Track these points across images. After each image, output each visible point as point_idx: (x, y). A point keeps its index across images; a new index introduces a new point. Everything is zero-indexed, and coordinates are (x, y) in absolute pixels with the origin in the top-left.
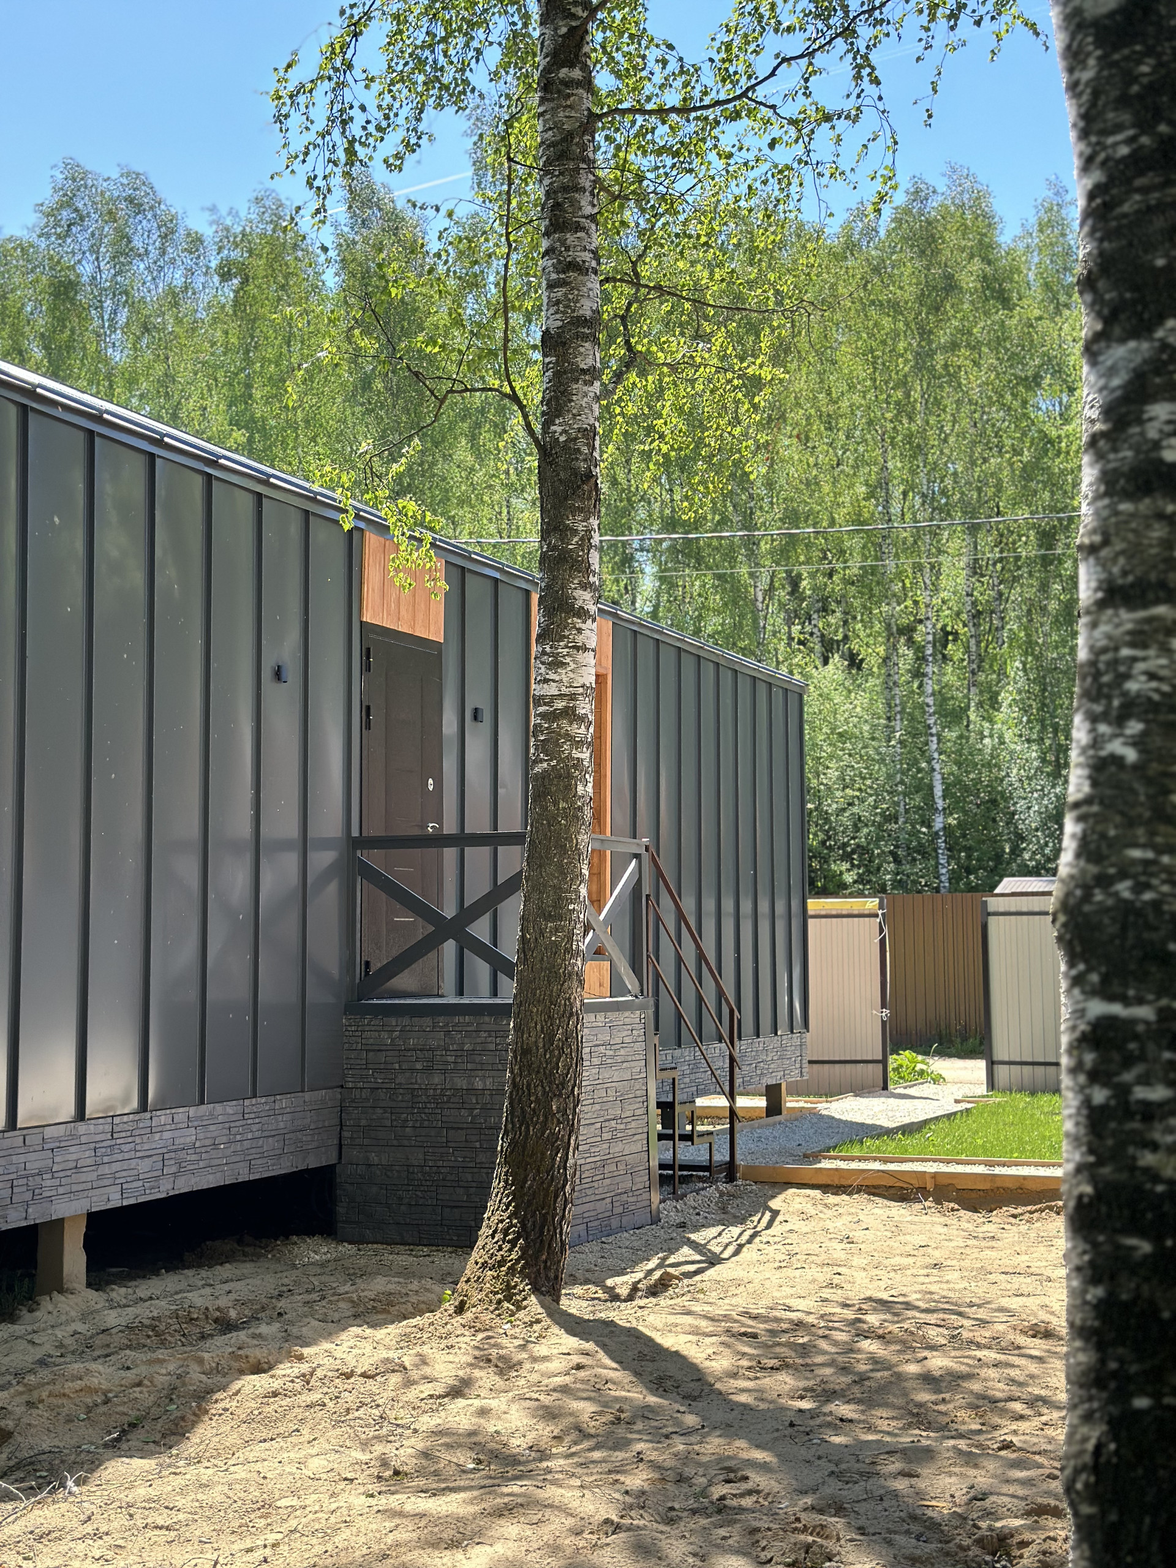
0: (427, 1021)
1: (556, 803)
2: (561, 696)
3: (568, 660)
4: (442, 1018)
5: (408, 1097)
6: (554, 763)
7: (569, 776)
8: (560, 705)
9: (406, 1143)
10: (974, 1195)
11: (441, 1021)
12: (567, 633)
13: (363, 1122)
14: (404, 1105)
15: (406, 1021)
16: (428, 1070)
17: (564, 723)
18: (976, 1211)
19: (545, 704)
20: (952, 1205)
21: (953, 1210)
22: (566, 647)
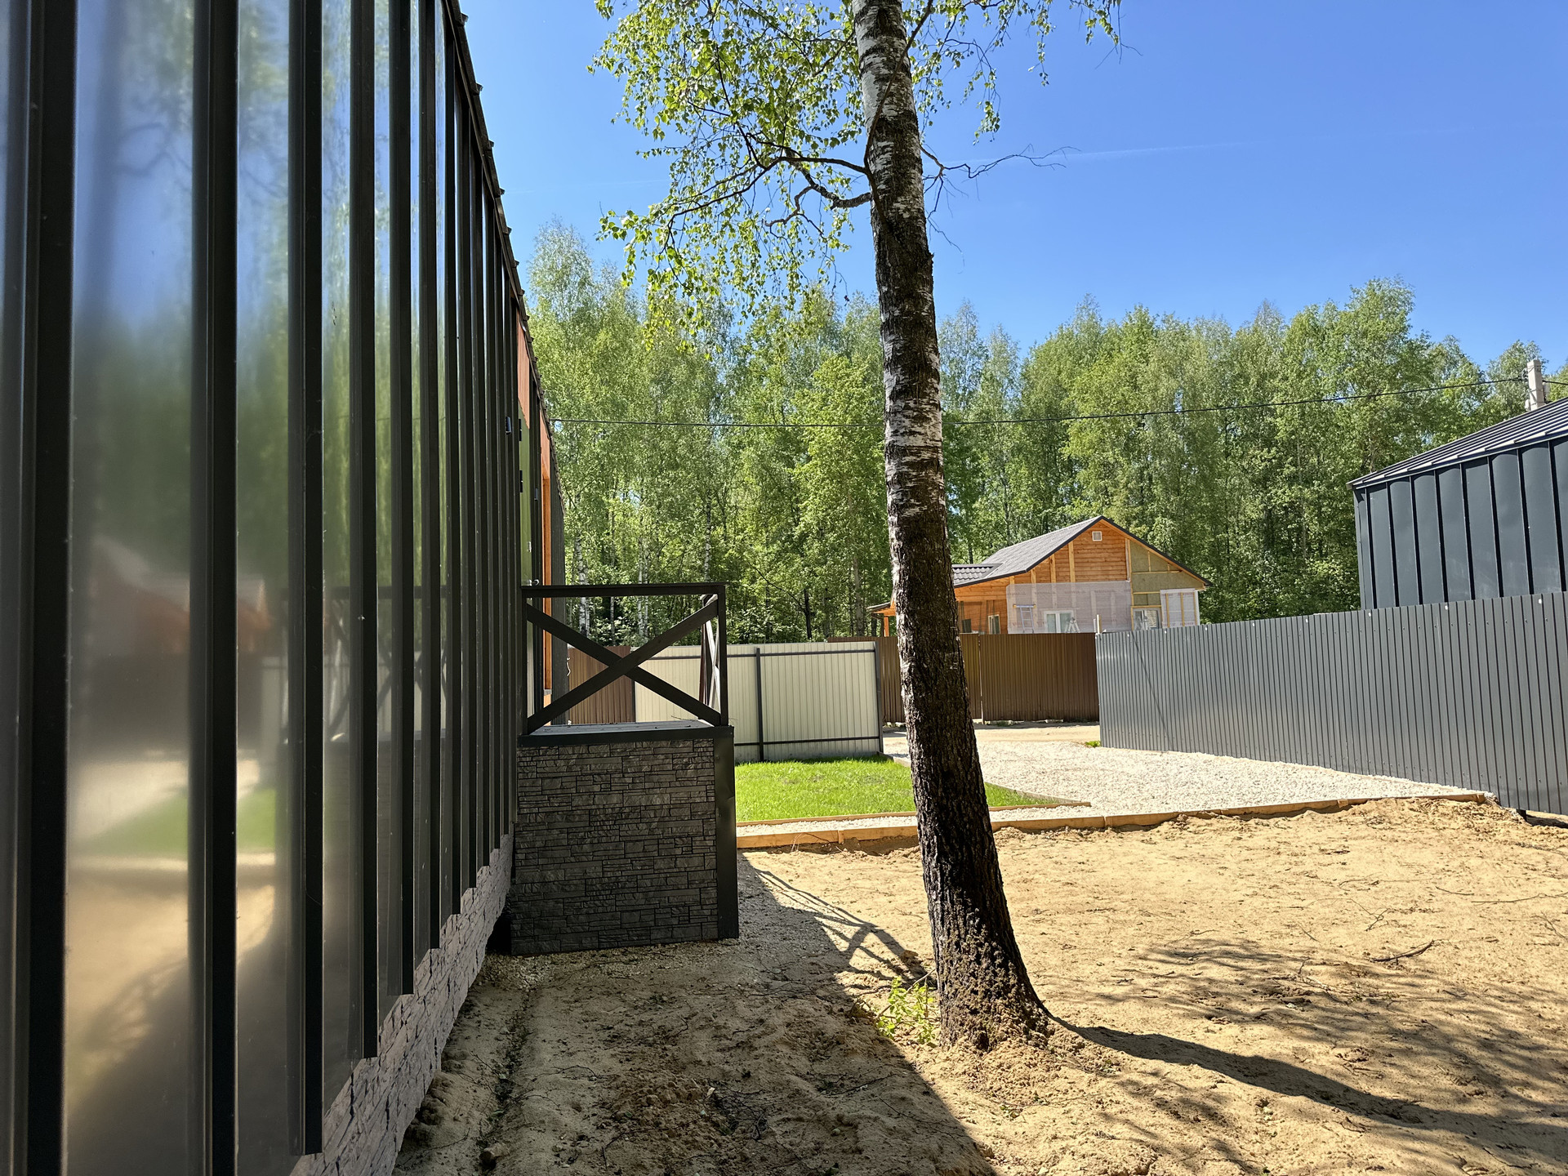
0: (604, 749)
1: (932, 545)
2: (927, 448)
3: (930, 416)
4: (619, 746)
5: (586, 817)
6: (925, 508)
7: (939, 521)
8: (926, 455)
9: (584, 858)
10: (871, 843)
11: (619, 747)
12: (928, 391)
13: (538, 844)
14: (582, 824)
15: (583, 749)
16: (607, 791)
17: (931, 472)
18: (877, 855)
19: (912, 454)
20: (861, 853)
21: (863, 856)
22: (928, 403)
